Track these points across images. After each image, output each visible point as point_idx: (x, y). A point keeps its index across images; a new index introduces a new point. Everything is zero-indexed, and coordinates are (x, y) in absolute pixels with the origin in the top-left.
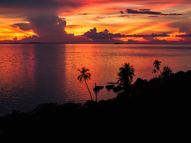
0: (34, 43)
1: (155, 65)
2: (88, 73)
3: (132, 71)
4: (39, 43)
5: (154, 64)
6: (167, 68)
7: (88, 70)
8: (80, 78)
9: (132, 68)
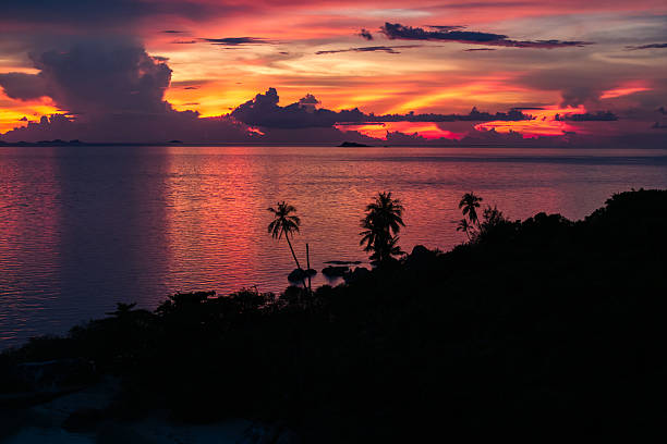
0: (58, 143)
1: (464, 207)
2: (293, 217)
3: (398, 212)
4: (75, 143)
5: (461, 205)
6: (495, 212)
7: (292, 209)
8: (273, 228)
9: (397, 207)
